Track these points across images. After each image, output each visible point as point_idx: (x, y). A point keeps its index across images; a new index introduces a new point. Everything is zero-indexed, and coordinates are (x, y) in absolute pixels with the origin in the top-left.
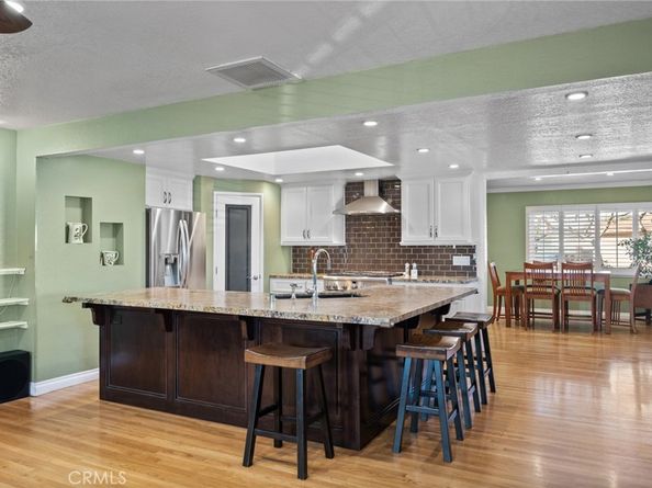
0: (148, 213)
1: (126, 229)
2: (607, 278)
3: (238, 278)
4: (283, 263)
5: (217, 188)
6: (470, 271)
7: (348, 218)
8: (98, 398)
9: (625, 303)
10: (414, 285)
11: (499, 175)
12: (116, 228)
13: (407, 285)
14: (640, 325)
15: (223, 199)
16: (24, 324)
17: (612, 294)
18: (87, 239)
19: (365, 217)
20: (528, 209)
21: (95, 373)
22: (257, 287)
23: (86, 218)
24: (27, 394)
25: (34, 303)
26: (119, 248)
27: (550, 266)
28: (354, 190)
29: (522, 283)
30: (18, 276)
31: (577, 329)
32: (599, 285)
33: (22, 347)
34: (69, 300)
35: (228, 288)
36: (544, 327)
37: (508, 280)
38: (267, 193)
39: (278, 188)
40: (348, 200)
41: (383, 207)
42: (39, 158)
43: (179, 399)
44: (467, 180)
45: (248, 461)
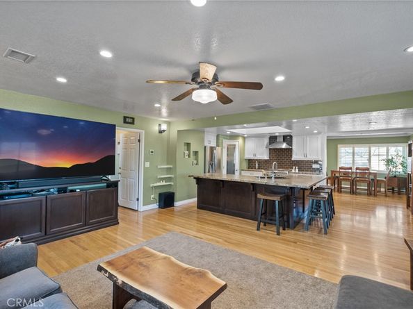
0: (205, 147)
1: (199, 153)
2: (375, 175)
3: (231, 170)
4: (245, 165)
5: (225, 138)
6: (319, 170)
7: (270, 149)
8: (196, 208)
9: (383, 185)
10: (297, 175)
11: (331, 134)
12: (196, 153)
13: (294, 175)
14: (389, 193)
15: (226, 143)
16: (172, 183)
17: (378, 181)
18: (189, 156)
19: (277, 149)
20: (339, 146)
21: (196, 199)
22: (237, 173)
23: (189, 149)
24: (173, 206)
25: (175, 177)
26: (197, 159)
27: (351, 168)
28: (273, 139)
29: (337, 175)
30: (170, 168)
31: (360, 194)
32: (372, 177)
33: (171, 191)
34: (189, 176)
35: (227, 173)
36: (346, 192)
37: (332, 174)
38: (240, 140)
39: (244, 138)
40: (270, 143)
41: (284, 146)
42: (178, 131)
43: (226, 210)
44: (320, 136)
45: (258, 229)
